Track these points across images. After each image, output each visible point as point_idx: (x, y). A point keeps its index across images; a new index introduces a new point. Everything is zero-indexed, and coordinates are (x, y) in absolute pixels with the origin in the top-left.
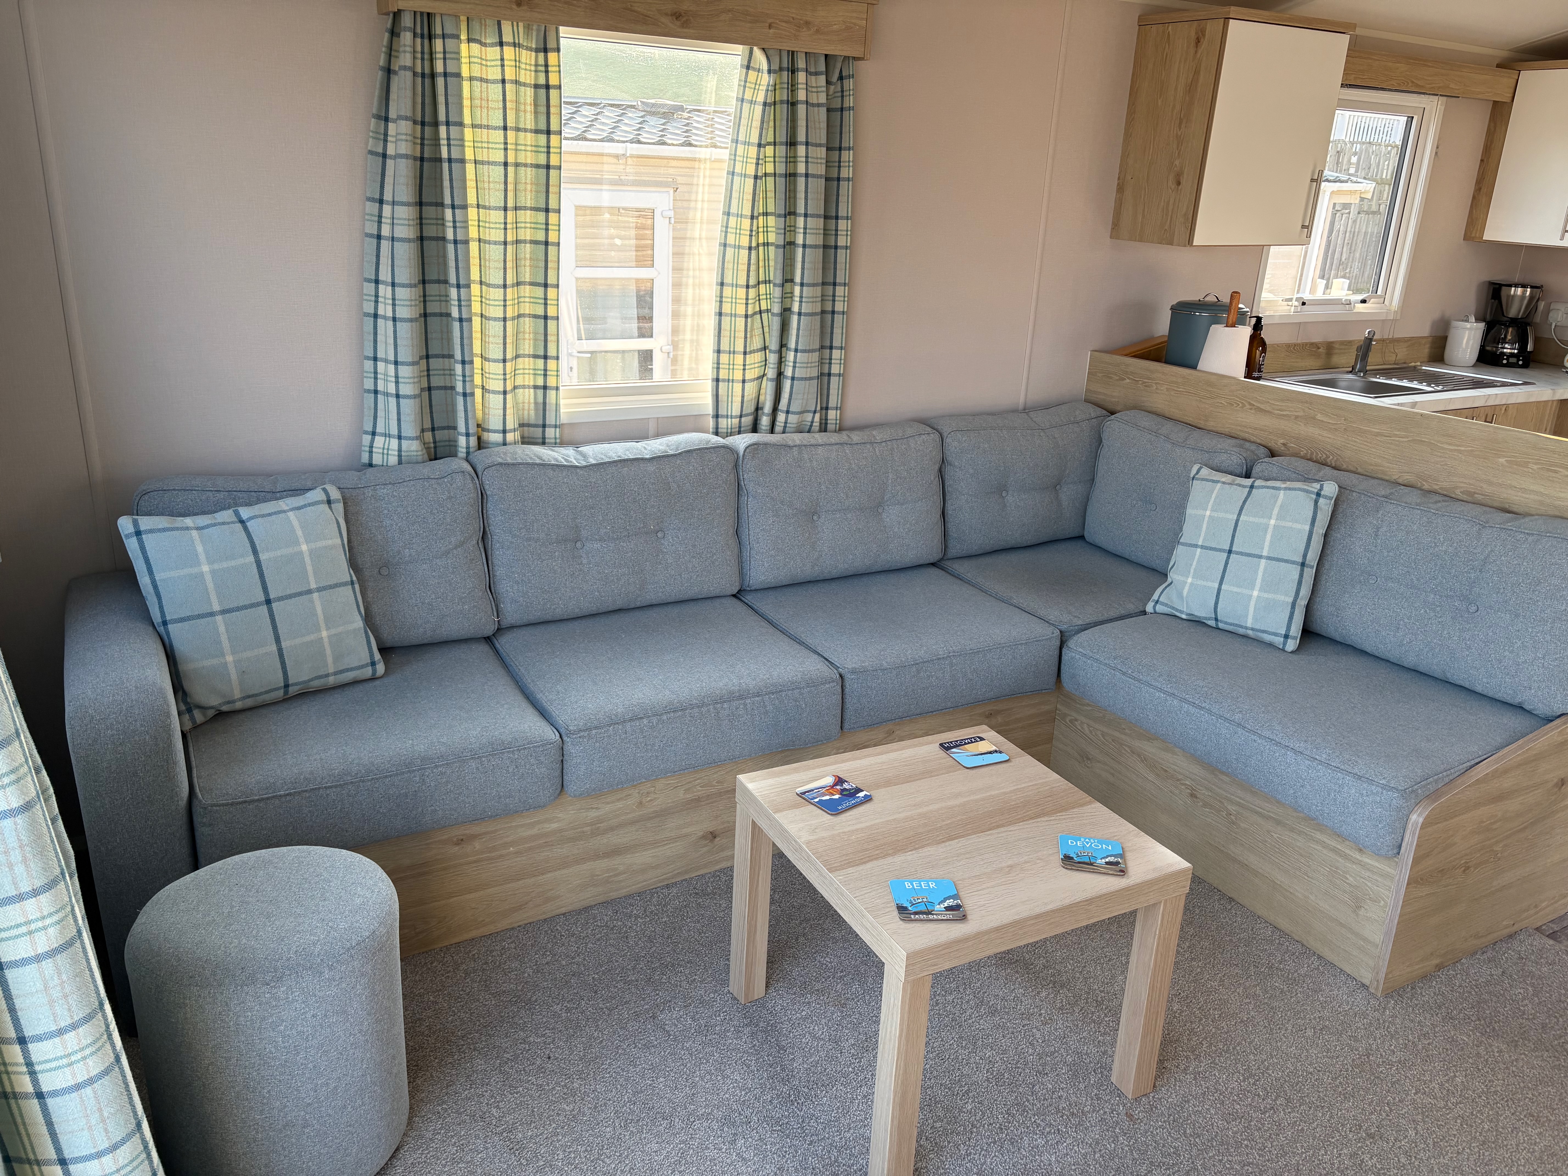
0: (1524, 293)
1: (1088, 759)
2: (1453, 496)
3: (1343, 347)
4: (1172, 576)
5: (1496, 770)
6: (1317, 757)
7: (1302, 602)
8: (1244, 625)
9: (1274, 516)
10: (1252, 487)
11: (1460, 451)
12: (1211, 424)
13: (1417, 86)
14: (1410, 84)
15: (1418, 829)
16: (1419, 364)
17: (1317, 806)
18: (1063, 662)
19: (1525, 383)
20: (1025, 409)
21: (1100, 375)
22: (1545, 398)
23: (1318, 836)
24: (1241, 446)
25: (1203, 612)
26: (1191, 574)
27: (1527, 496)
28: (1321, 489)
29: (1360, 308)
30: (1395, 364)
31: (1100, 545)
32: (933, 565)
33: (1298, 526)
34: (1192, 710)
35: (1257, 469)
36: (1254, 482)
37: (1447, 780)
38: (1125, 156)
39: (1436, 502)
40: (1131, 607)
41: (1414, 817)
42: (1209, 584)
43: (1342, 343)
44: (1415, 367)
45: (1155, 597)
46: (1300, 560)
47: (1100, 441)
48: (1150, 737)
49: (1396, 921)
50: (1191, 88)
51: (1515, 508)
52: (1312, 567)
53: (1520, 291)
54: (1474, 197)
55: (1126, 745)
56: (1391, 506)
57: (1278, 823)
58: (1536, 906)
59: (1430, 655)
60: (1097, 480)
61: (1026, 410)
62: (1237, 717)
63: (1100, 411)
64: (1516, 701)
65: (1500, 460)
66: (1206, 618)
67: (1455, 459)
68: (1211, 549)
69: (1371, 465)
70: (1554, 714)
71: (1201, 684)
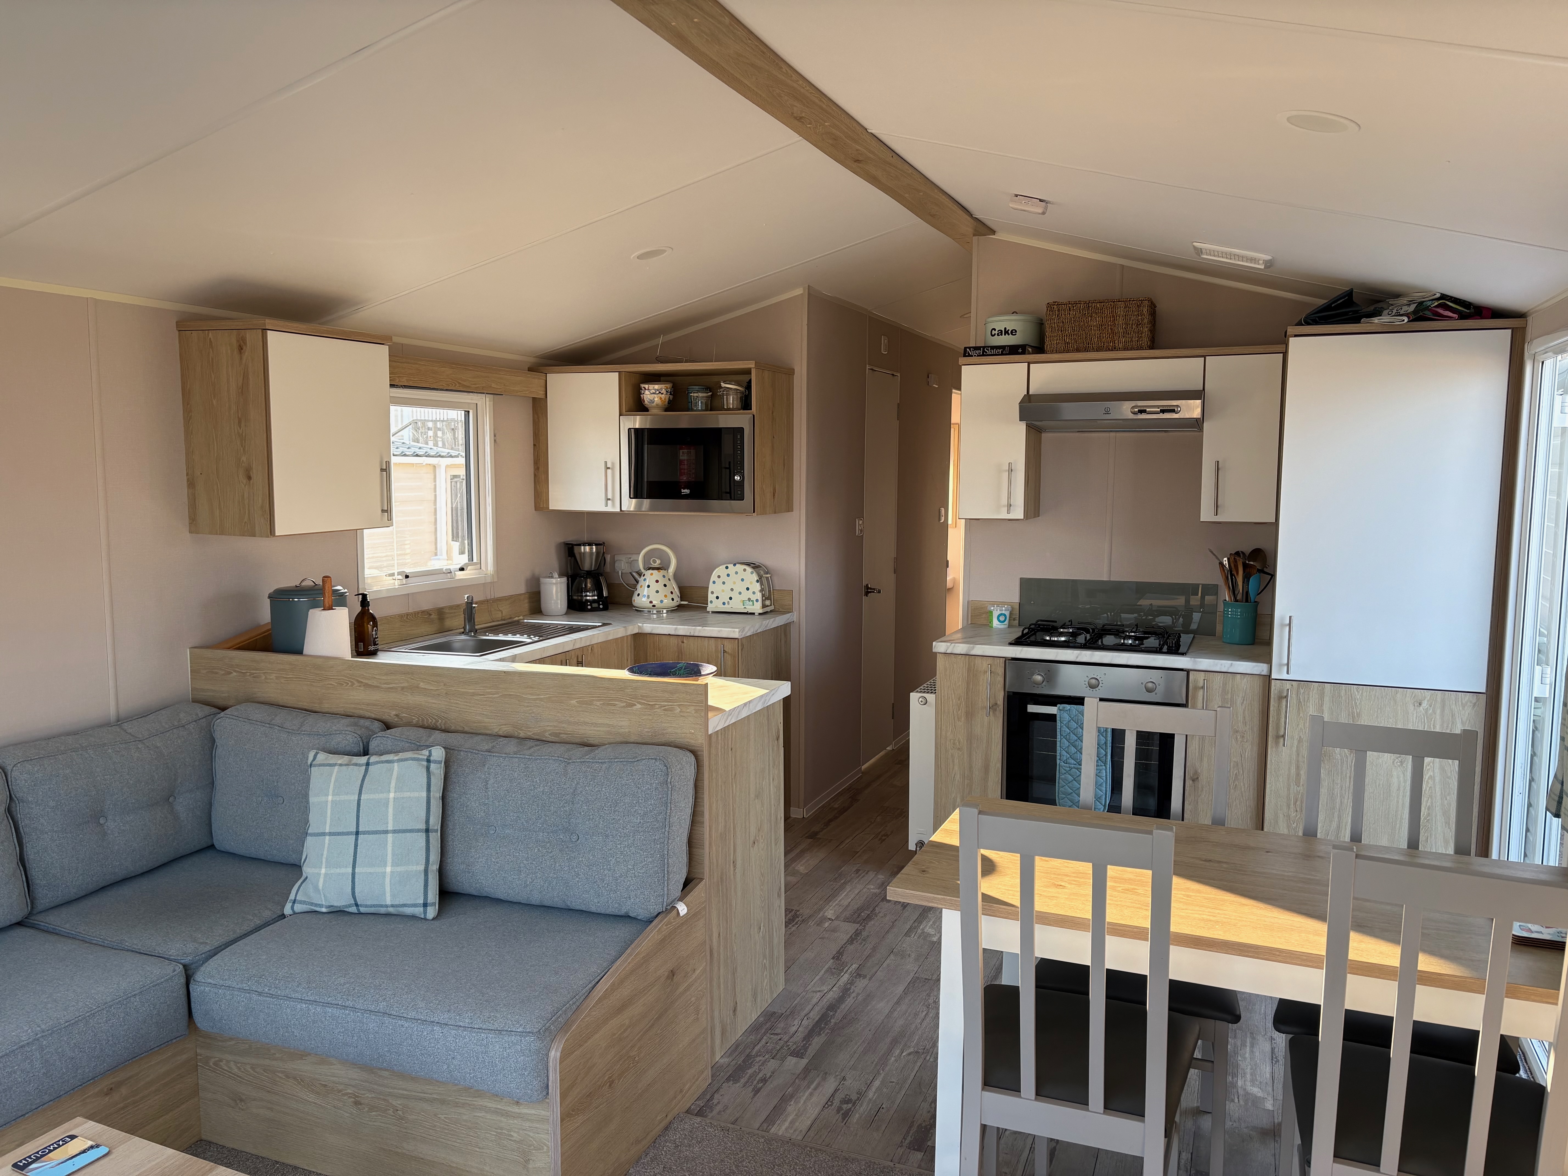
0: (591, 549)
1: (241, 1100)
2: (544, 739)
3: (453, 611)
4: (307, 870)
5: (613, 984)
6: (461, 1024)
7: (434, 867)
8: (384, 903)
9: (392, 790)
10: (368, 764)
11: (541, 700)
12: (326, 706)
13: (464, 386)
14: (458, 385)
15: (558, 1064)
16: (521, 617)
17: (470, 1074)
18: (192, 1000)
19: (604, 625)
20: (118, 721)
21: (205, 671)
22: (620, 635)
23: (480, 1102)
24: (356, 725)
25: (342, 900)
26: (324, 865)
27: (598, 729)
28: (430, 755)
29: (460, 575)
30: (502, 620)
31: (231, 851)
32: (20, 924)
33: (416, 794)
34: (337, 1012)
35: (373, 745)
36: (369, 759)
37: (574, 1007)
38: (189, 453)
39: (530, 748)
40: (267, 915)
41: (552, 1054)
42: (343, 870)
43: (451, 607)
44: (518, 621)
45: (292, 897)
46: (424, 827)
47: (213, 741)
48: (302, 1055)
49: (560, 1162)
50: (243, 390)
51: (591, 741)
52: (436, 831)
53: (587, 548)
54: (535, 475)
55: (279, 1072)
56: (495, 759)
57: (443, 1102)
58: (681, 1091)
59: (550, 889)
60: (218, 782)
61: (120, 721)
62: (382, 1006)
63: (208, 710)
64: (622, 912)
65: (572, 702)
66: (346, 906)
67: (539, 707)
68: (339, 834)
69: (475, 722)
70: (652, 915)
71: (342, 982)
